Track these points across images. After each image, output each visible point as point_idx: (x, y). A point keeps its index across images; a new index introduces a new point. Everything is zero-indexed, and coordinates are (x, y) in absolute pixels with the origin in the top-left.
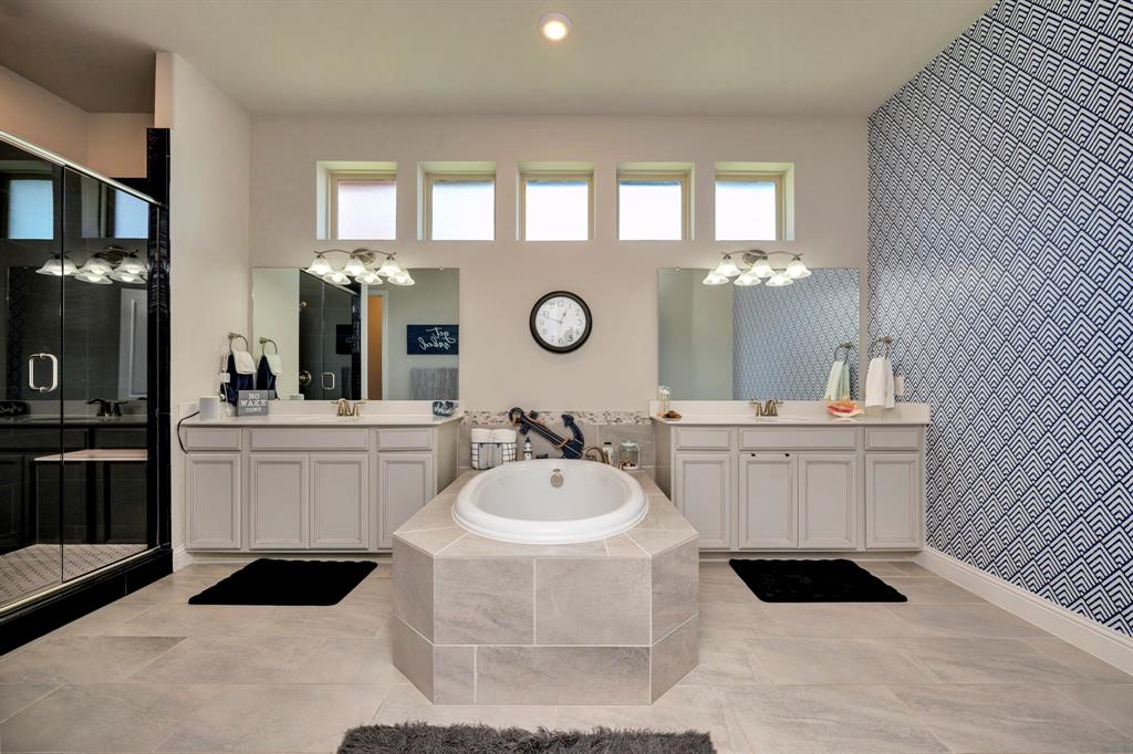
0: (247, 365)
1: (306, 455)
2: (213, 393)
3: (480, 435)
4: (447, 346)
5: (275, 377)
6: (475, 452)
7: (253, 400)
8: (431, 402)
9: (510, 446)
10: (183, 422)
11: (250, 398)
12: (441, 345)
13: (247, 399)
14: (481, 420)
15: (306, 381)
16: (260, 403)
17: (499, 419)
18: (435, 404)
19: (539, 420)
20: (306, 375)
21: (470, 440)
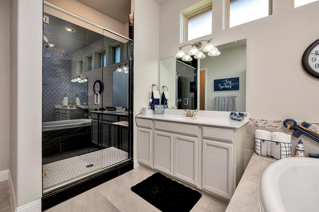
0: (157, 96)
1: (172, 134)
2: (147, 106)
3: (262, 134)
4: (230, 87)
5: (167, 100)
6: (258, 144)
7: (159, 109)
8: (229, 113)
9: (287, 145)
10: (137, 116)
11: (158, 107)
12: (228, 86)
13: (157, 108)
14: (260, 124)
15: (180, 101)
16: (161, 110)
17: (274, 125)
18: (232, 114)
19: (309, 129)
20: (180, 99)
21: (254, 136)
